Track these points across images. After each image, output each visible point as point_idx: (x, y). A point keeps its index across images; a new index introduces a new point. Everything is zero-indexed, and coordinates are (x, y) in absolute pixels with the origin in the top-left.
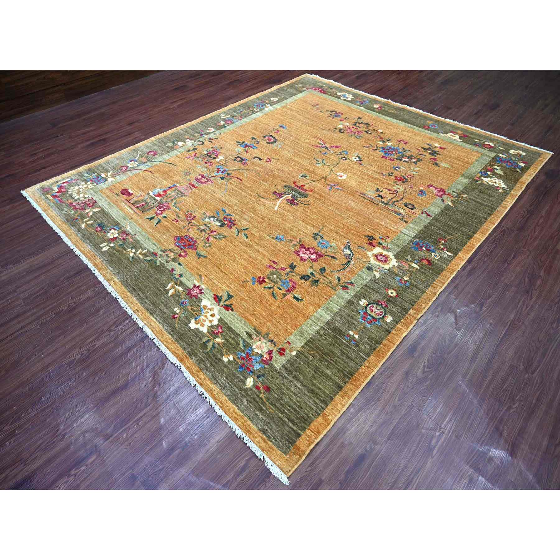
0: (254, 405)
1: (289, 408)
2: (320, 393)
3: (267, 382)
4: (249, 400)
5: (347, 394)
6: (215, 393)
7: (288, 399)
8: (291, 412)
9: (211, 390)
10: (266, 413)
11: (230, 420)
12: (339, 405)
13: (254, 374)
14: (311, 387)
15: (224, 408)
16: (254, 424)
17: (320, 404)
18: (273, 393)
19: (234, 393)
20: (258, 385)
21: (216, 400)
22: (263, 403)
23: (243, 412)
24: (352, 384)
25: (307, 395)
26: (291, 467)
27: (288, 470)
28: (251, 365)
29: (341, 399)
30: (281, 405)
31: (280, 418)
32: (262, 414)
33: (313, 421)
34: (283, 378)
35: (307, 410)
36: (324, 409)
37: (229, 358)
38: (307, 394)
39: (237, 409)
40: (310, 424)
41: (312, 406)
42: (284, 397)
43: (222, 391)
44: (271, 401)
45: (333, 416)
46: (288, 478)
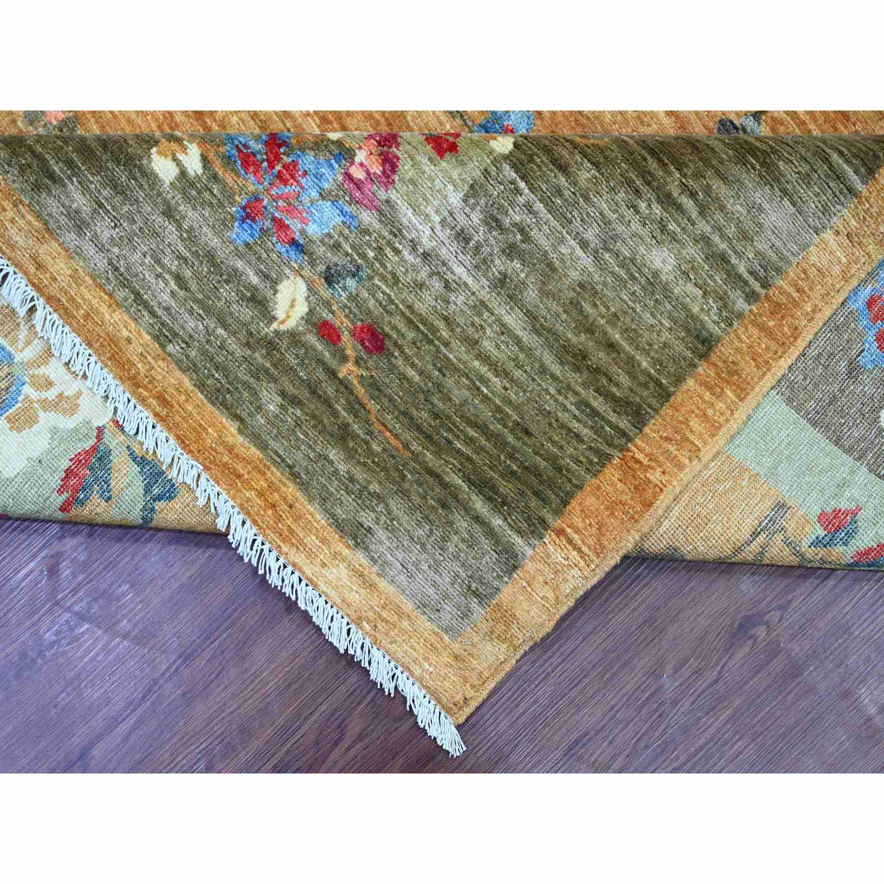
0: (314, 417)
1: (472, 432)
2: (614, 369)
3: (372, 303)
4: (291, 390)
5: (731, 373)
6: (133, 352)
7: (466, 393)
8: (482, 449)
9: (113, 340)
10: (370, 453)
11: (204, 476)
12: (694, 423)
13: (312, 264)
14: (575, 340)
15: (177, 425)
16: (311, 499)
17: (613, 417)
18: (400, 362)
19: (220, 359)
20: (329, 317)
21: (137, 386)
22: (356, 407)
23: (263, 446)
24: (762, 328)
25: (555, 378)
26: (473, 686)
27: (459, 697)
28: (290, 210)
29: (707, 396)
30: (436, 416)
31: (431, 472)
32: (350, 455)
33: (580, 487)
34: (447, 286)
35: (550, 440)
36: (630, 440)
37: (181, 156)
38: (556, 369)
39: (234, 430)
40: (565, 503)
41: (575, 425)
42: (449, 382)
43: (163, 347)
44: (391, 400)
45: (669, 466)
46: (459, 727)
